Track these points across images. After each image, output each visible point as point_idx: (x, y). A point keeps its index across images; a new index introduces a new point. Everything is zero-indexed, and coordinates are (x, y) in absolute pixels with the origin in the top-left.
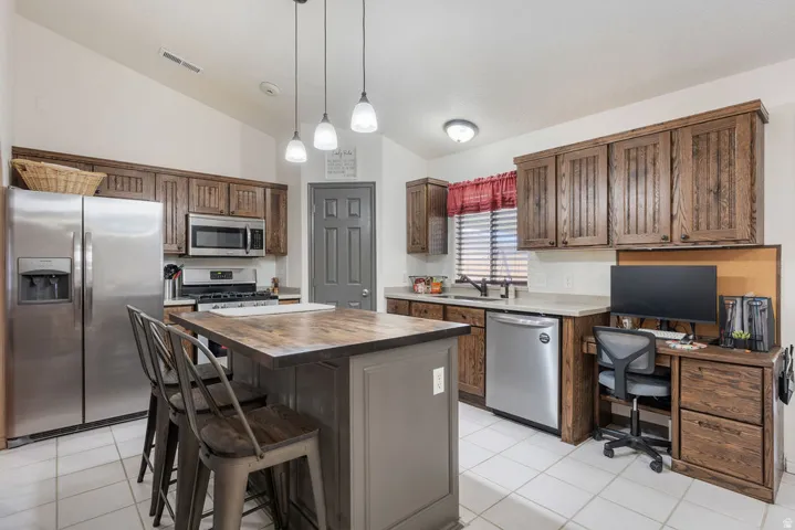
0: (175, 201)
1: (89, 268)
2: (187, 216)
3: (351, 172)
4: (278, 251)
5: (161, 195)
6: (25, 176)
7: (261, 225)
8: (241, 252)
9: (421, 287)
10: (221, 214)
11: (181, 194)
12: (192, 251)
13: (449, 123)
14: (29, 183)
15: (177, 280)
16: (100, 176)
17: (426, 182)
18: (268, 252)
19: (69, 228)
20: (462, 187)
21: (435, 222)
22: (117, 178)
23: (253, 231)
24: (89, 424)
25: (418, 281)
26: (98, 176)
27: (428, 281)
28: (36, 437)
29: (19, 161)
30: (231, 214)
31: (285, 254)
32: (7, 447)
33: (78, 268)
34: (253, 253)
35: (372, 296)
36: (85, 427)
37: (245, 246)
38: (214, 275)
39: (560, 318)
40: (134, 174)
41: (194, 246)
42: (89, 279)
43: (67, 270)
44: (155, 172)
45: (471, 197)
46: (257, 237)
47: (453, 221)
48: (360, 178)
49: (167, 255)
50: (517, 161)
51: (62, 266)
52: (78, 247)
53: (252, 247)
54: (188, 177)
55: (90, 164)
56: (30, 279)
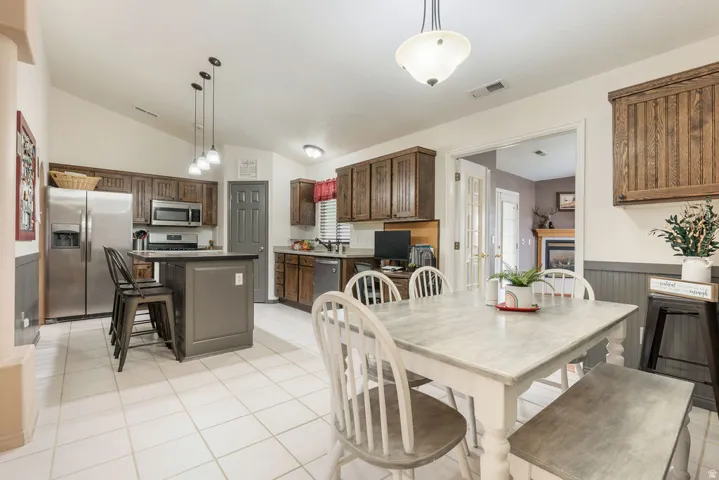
0: (144, 191)
1: (90, 231)
2: (151, 202)
3: (254, 174)
4: (211, 223)
5: (135, 190)
6: (55, 179)
7: (199, 207)
8: (186, 224)
9: (297, 246)
10: (173, 200)
11: (147, 188)
12: (154, 222)
13: (306, 146)
14: (58, 184)
15: (145, 240)
16: (97, 179)
17: (299, 181)
18: (204, 224)
19: (79, 207)
20: (321, 184)
21: (306, 205)
22: (109, 180)
23: (193, 210)
24: (89, 316)
25: (296, 242)
26: (96, 179)
27: (301, 242)
28: (61, 320)
29: (53, 172)
30: (181, 200)
31: (216, 225)
32: (45, 323)
33: (84, 230)
34: (193, 224)
35: (266, 251)
36: (87, 317)
37: (188, 220)
38: (169, 237)
39: (341, 259)
40: (118, 176)
41: (155, 219)
42: (89, 237)
43: (77, 231)
44: (131, 175)
45: (325, 191)
46: (197, 214)
47: (319, 205)
48: (259, 179)
49: (135, 225)
50: (337, 170)
51: (74, 228)
52: (84, 219)
53: (193, 221)
54: (152, 178)
55: (92, 172)
56: (58, 235)
